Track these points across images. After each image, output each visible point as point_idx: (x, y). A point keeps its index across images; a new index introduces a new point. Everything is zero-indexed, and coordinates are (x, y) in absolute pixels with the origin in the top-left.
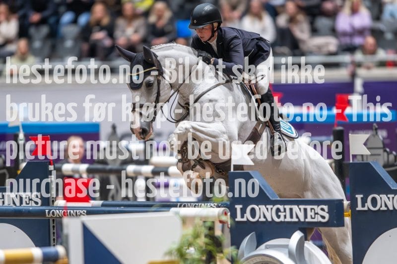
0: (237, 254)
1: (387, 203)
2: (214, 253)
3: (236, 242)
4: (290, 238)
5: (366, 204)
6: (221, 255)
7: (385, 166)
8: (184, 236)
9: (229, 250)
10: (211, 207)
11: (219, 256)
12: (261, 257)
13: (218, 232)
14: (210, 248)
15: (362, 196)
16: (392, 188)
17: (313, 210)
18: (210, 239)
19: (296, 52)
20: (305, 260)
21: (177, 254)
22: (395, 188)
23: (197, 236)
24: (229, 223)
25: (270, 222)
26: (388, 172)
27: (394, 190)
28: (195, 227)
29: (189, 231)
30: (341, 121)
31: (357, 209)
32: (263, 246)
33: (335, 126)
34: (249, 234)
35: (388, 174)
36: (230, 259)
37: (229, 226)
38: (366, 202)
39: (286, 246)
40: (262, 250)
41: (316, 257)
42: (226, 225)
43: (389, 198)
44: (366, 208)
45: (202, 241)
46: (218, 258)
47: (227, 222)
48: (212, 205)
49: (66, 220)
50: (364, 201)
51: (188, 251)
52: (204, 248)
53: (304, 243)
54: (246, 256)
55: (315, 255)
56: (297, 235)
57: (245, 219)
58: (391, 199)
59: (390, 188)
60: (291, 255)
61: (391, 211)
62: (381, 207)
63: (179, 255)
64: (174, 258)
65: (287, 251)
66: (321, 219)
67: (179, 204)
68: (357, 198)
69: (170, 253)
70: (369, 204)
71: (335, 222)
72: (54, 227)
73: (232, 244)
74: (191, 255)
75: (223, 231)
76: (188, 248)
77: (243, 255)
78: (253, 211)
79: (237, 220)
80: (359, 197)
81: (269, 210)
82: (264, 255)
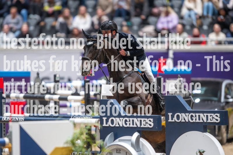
0: (103, 144)
1: (185, 118)
2: (91, 143)
3: (103, 138)
4: (132, 136)
5: (174, 118)
6: (95, 144)
7: (184, 98)
8: (75, 134)
9: (99, 142)
11: (94, 145)
12: (116, 146)
13: (93, 132)
14: (89, 140)
15: (171, 114)
16: (188, 110)
17: (145, 121)
18: (89, 136)
20: (140, 148)
22: (189, 110)
23: (82, 134)
24: (99, 127)
25: (121, 127)
26: (186, 101)
27: (189, 111)
28: (81, 129)
29: (78, 131)
30: (161, 73)
31: (169, 121)
32: (117, 140)
33: (158, 76)
34: (110, 133)
35: (186, 102)
36: (100, 147)
37: (99, 129)
38: (174, 117)
39: (130, 140)
40: (117, 142)
41: (146, 146)
42: (97, 128)
43: (186, 115)
44: (173, 121)
45: (84, 136)
46: (93, 146)
47: (98, 126)
49: (11, 124)
50: (173, 117)
51: (76, 142)
52: (85, 140)
53: (139, 139)
54: (108, 145)
55: (145, 145)
56: (136, 134)
57: (108, 125)
58: (187, 116)
59: (187, 110)
60: (132, 145)
61: (187, 122)
62: (182, 120)
63: (72, 144)
64: (69, 145)
65: (130, 142)
66: (149, 126)
68: (169, 115)
69: (67, 143)
70: (175, 118)
71: (157, 128)
72: (4, 127)
73: (101, 139)
74: (78, 144)
75: (96, 131)
76: (77, 141)
77: (106, 144)
78: (112, 121)
79: (103, 125)
80: (170, 114)
81: (121, 120)
82: (118, 145)
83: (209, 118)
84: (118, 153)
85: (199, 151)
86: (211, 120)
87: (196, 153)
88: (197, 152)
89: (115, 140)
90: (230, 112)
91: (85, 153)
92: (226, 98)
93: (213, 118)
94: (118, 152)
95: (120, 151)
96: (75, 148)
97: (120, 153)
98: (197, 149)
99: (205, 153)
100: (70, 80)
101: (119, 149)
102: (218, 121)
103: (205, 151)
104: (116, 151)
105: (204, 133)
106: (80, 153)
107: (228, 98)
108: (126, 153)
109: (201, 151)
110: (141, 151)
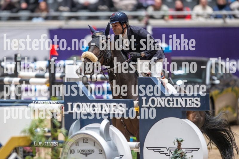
1: (161, 102)
5: (148, 103)
8: (33, 121)
10: (53, 103)
12: (82, 135)
19: (112, 9)
20: (110, 137)
21: (29, 132)
23: (41, 121)
31: (143, 106)
32: (84, 128)
38: (148, 102)
39: (98, 128)
40: (84, 130)
43: (162, 100)
48: (54, 102)
53: (109, 127)
54: (74, 134)
56: (105, 122)
57: (73, 111)
58: (163, 100)
60: (101, 134)
61: (164, 107)
62: (157, 105)
63: (30, 133)
64: (27, 134)
65: (98, 131)
67: (34, 101)
68: (142, 99)
69: (24, 131)
70: (150, 103)
76: (36, 129)
79: (68, 111)
80: (144, 99)
81: (88, 106)
82: (85, 134)
83: (188, 102)
84: (85, 143)
85: (177, 140)
86: (190, 105)
87: (174, 143)
88: (174, 141)
89: (81, 127)
90: (216, 95)
91: (51, 142)
92: (211, 79)
93: (192, 102)
94: (85, 141)
95: (87, 140)
96: (33, 137)
97: (87, 143)
98: (175, 138)
99: (183, 142)
100: (35, 60)
101: (86, 139)
102: (199, 106)
103: (183, 139)
104: (82, 141)
105: (183, 120)
106: (45, 143)
107: (214, 80)
108: (94, 142)
109: (179, 140)
110: (111, 140)
